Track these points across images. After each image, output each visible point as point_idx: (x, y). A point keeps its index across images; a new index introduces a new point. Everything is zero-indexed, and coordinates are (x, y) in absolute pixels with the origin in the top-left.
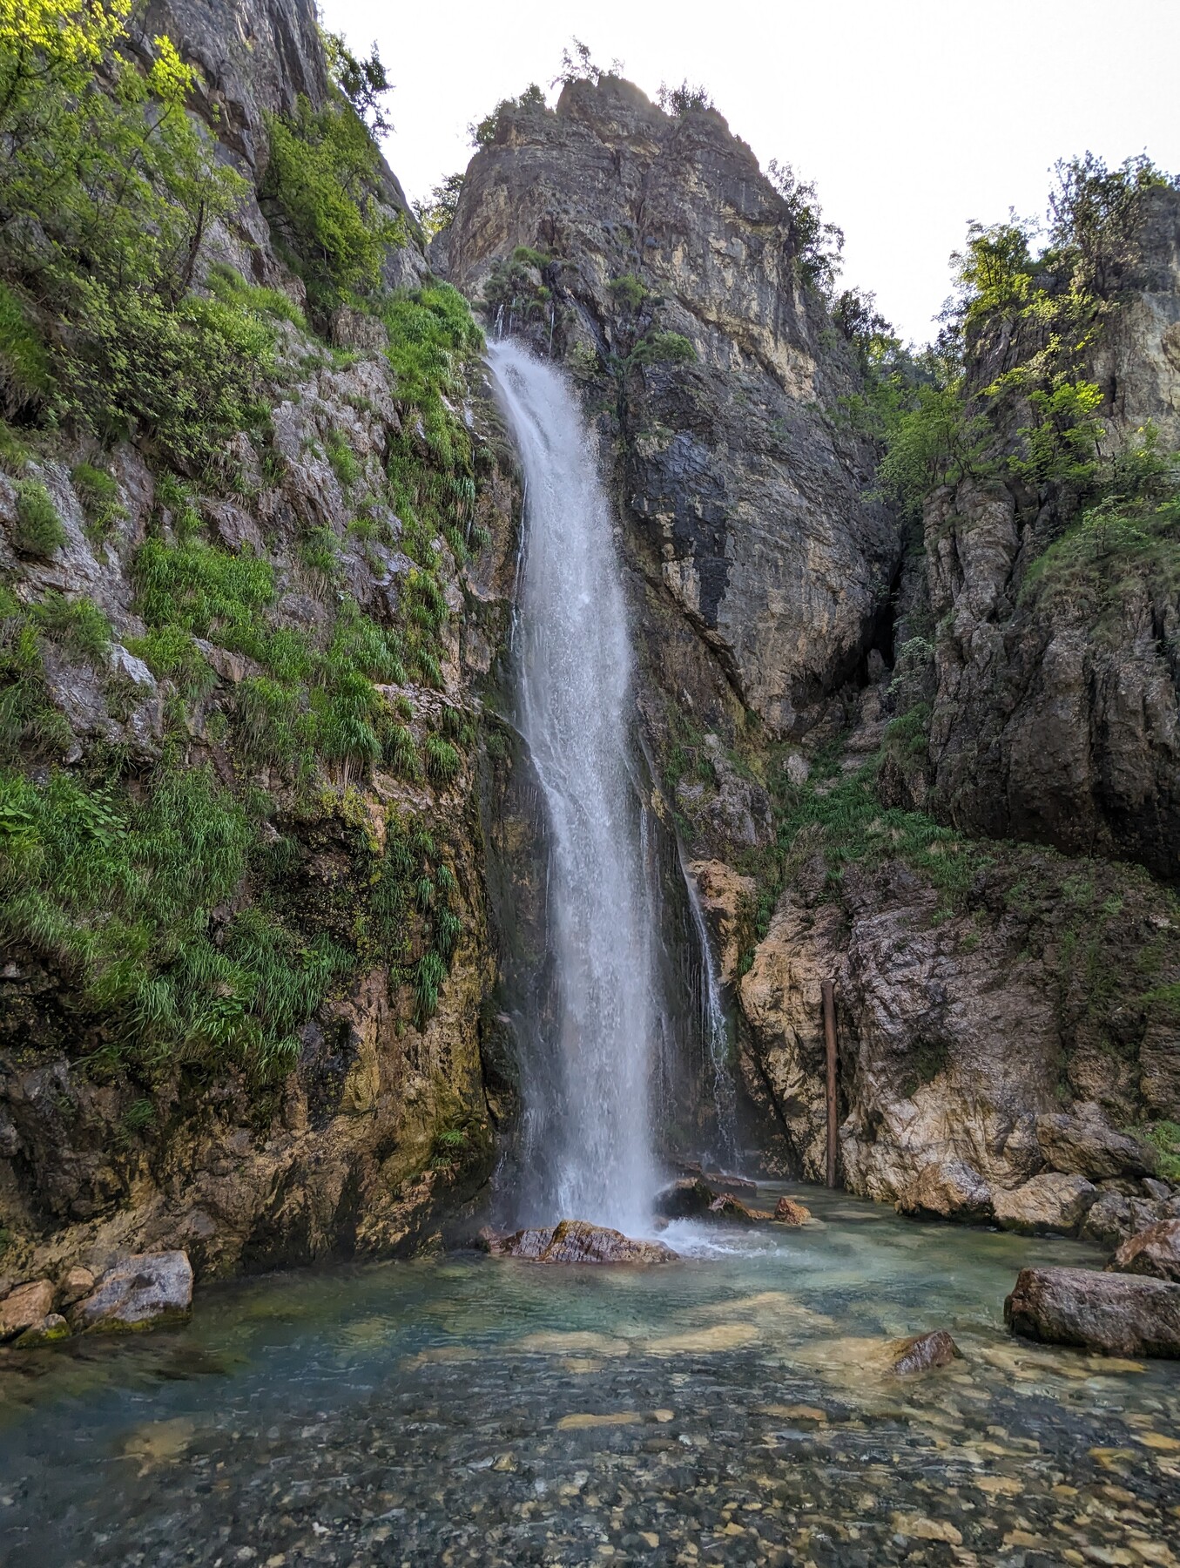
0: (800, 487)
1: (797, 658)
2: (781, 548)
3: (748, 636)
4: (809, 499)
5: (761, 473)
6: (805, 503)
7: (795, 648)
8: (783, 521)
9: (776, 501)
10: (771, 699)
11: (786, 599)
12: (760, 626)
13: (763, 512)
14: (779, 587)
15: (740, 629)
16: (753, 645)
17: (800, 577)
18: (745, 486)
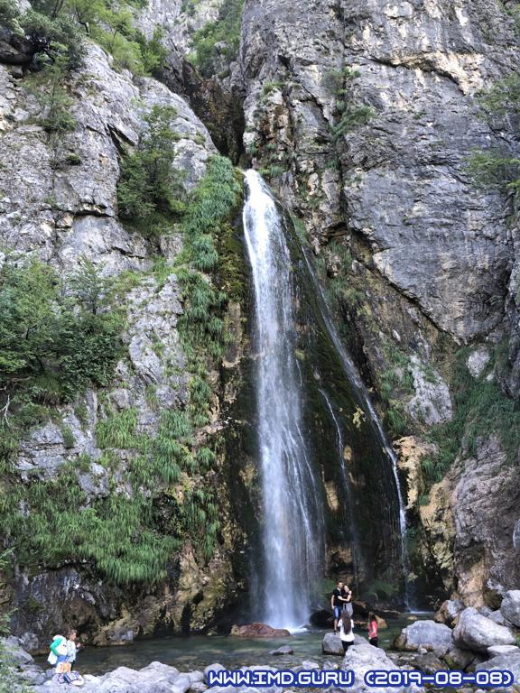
0: (457, 178)
1: (469, 290)
2: (446, 225)
3: (430, 288)
4: (464, 183)
5: (429, 177)
6: (463, 187)
7: (466, 284)
8: (445, 206)
9: (439, 195)
10: (456, 320)
11: (454, 257)
12: (437, 279)
13: (431, 206)
14: (448, 251)
15: (424, 286)
16: (434, 293)
17: (463, 239)
18: (417, 191)
